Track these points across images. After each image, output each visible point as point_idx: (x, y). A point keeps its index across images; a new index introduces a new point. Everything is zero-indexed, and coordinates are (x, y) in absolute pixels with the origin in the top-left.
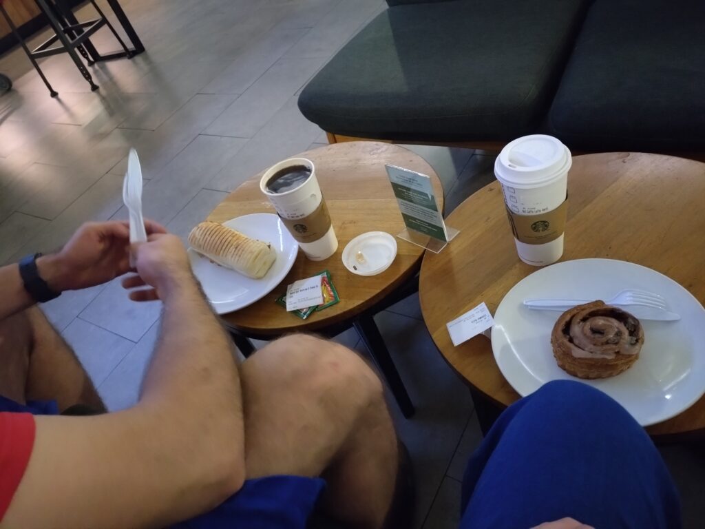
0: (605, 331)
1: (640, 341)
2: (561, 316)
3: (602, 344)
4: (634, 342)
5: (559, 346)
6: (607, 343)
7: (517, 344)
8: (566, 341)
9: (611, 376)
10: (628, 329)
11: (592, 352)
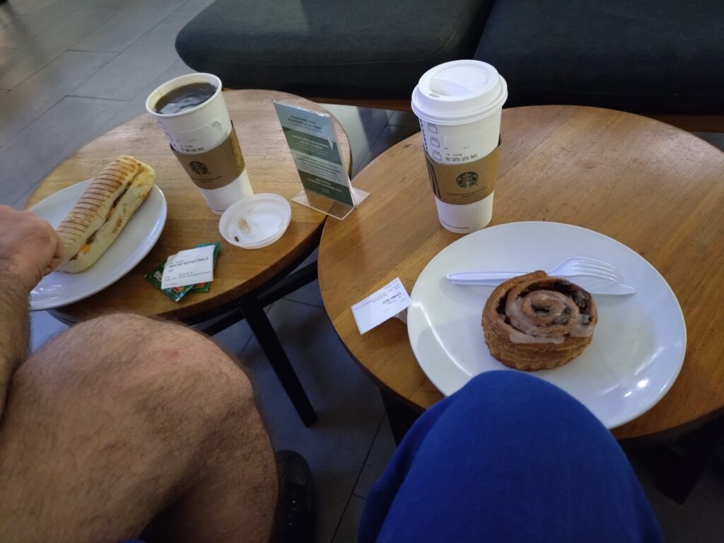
0: (550, 309)
1: (593, 320)
2: (494, 291)
3: (548, 325)
4: (587, 321)
5: (493, 329)
6: (554, 323)
7: (440, 328)
8: (501, 322)
9: (557, 365)
10: (577, 305)
11: (535, 336)
